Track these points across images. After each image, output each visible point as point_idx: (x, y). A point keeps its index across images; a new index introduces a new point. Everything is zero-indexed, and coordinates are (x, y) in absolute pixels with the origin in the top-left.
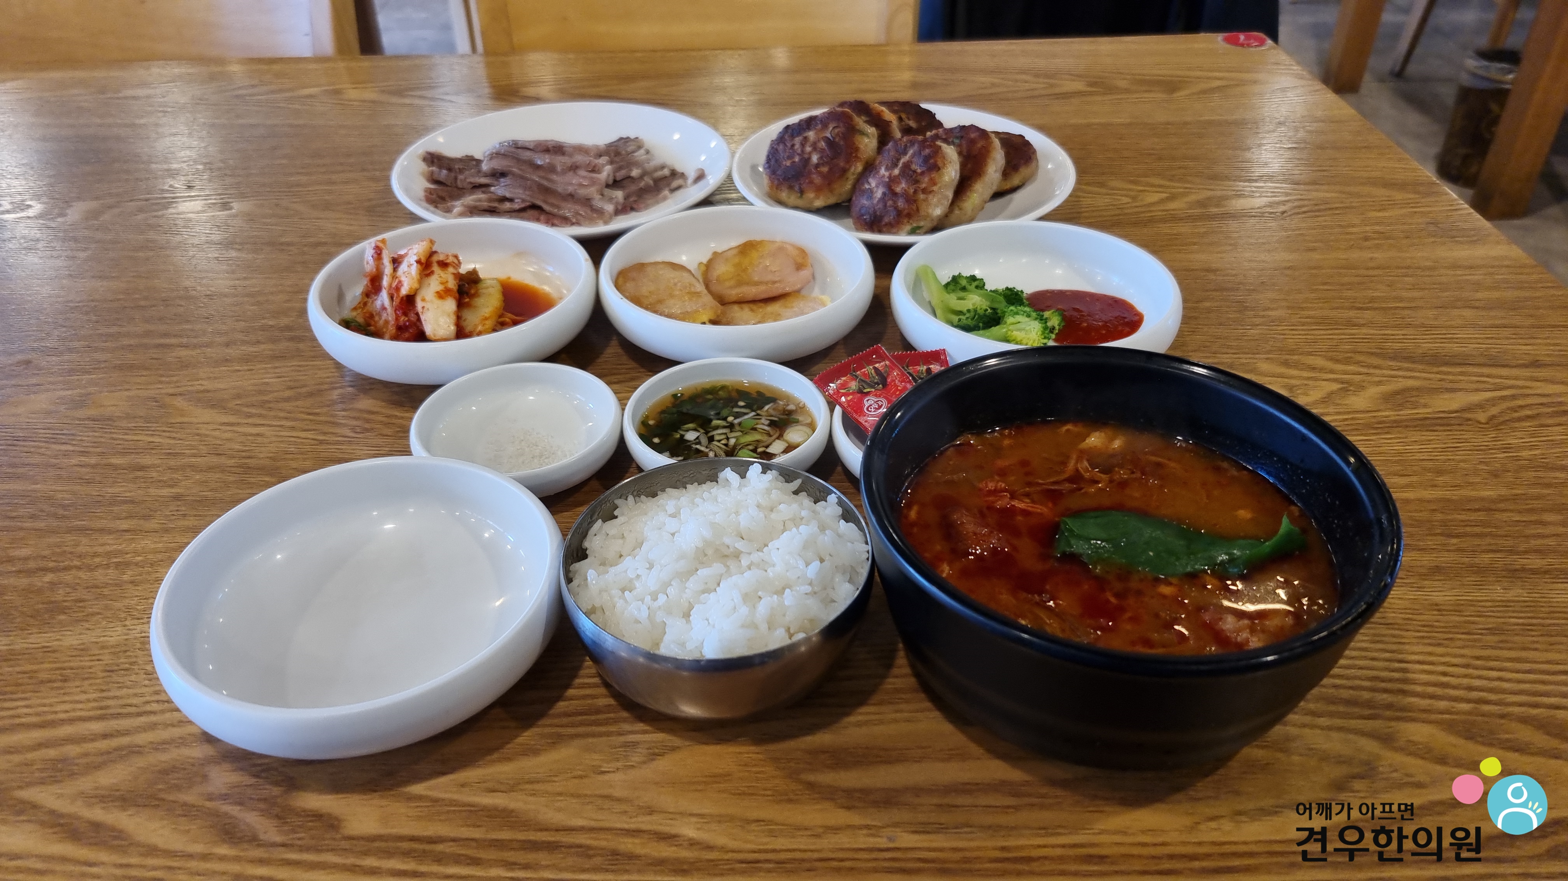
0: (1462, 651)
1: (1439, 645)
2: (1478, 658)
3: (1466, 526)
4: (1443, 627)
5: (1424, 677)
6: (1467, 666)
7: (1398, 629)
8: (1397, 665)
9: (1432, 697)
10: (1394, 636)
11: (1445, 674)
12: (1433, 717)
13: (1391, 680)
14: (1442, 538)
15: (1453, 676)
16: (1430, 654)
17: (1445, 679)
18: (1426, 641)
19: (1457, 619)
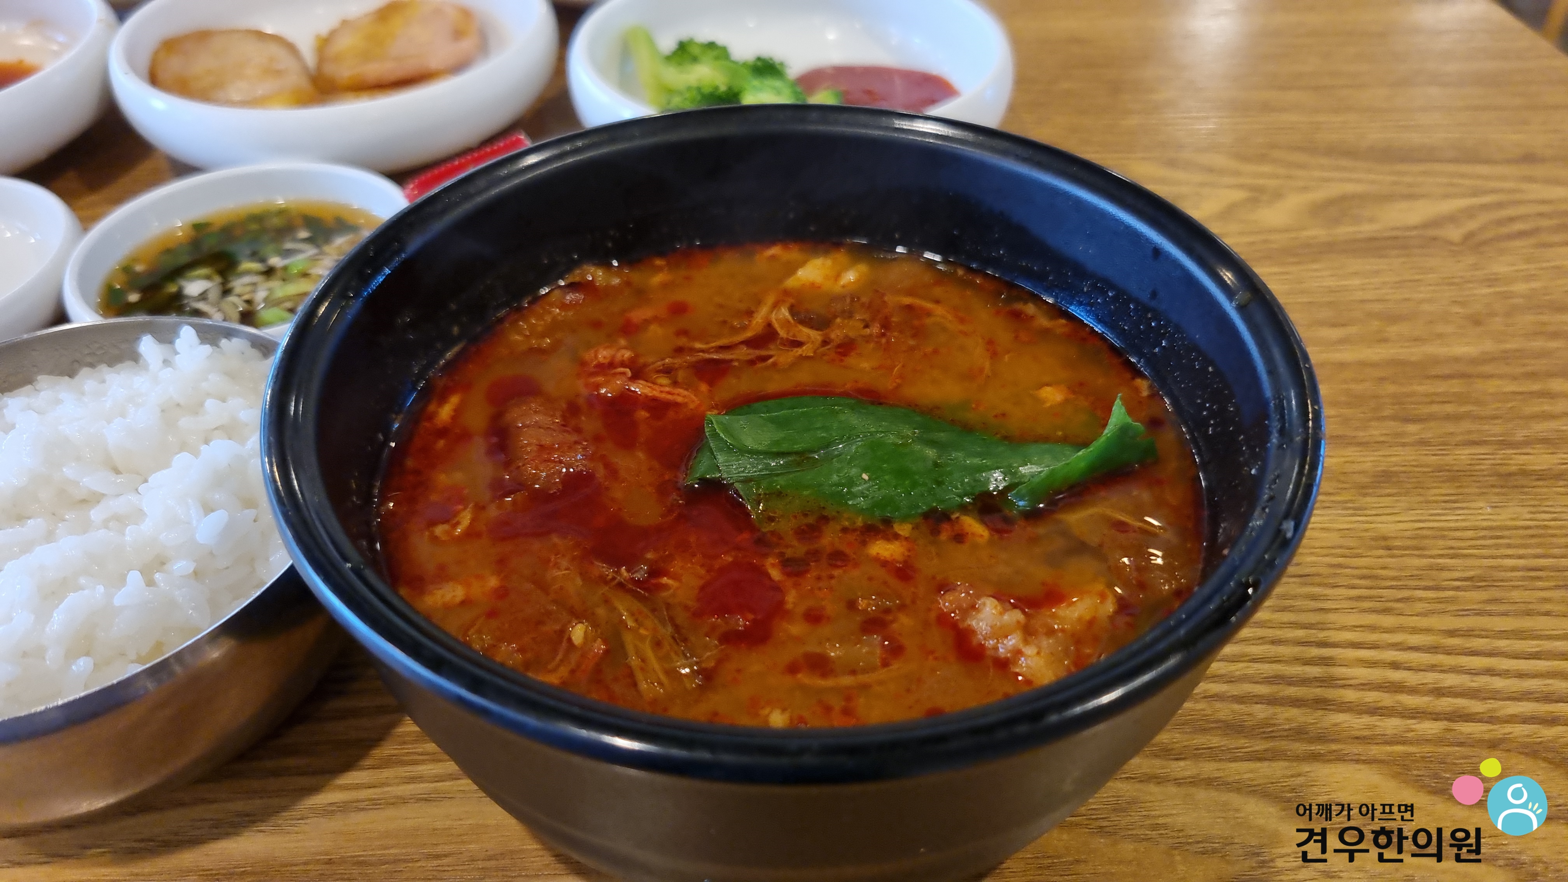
0: (1424, 622)
1: (1386, 611)
2: (1452, 633)
3: (1432, 402)
4: (1394, 578)
5: (1363, 674)
6: (1433, 649)
7: (1319, 585)
8: (1315, 652)
9: (1375, 711)
10: (1314, 598)
11: (1395, 666)
12: (1375, 751)
13: (1304, 681)
14: (1392, 423)
15: (1409, 669)
16: (1373, 628)
17: (1396, 676)
18: (1366, 605)
19: (1417, 562)
